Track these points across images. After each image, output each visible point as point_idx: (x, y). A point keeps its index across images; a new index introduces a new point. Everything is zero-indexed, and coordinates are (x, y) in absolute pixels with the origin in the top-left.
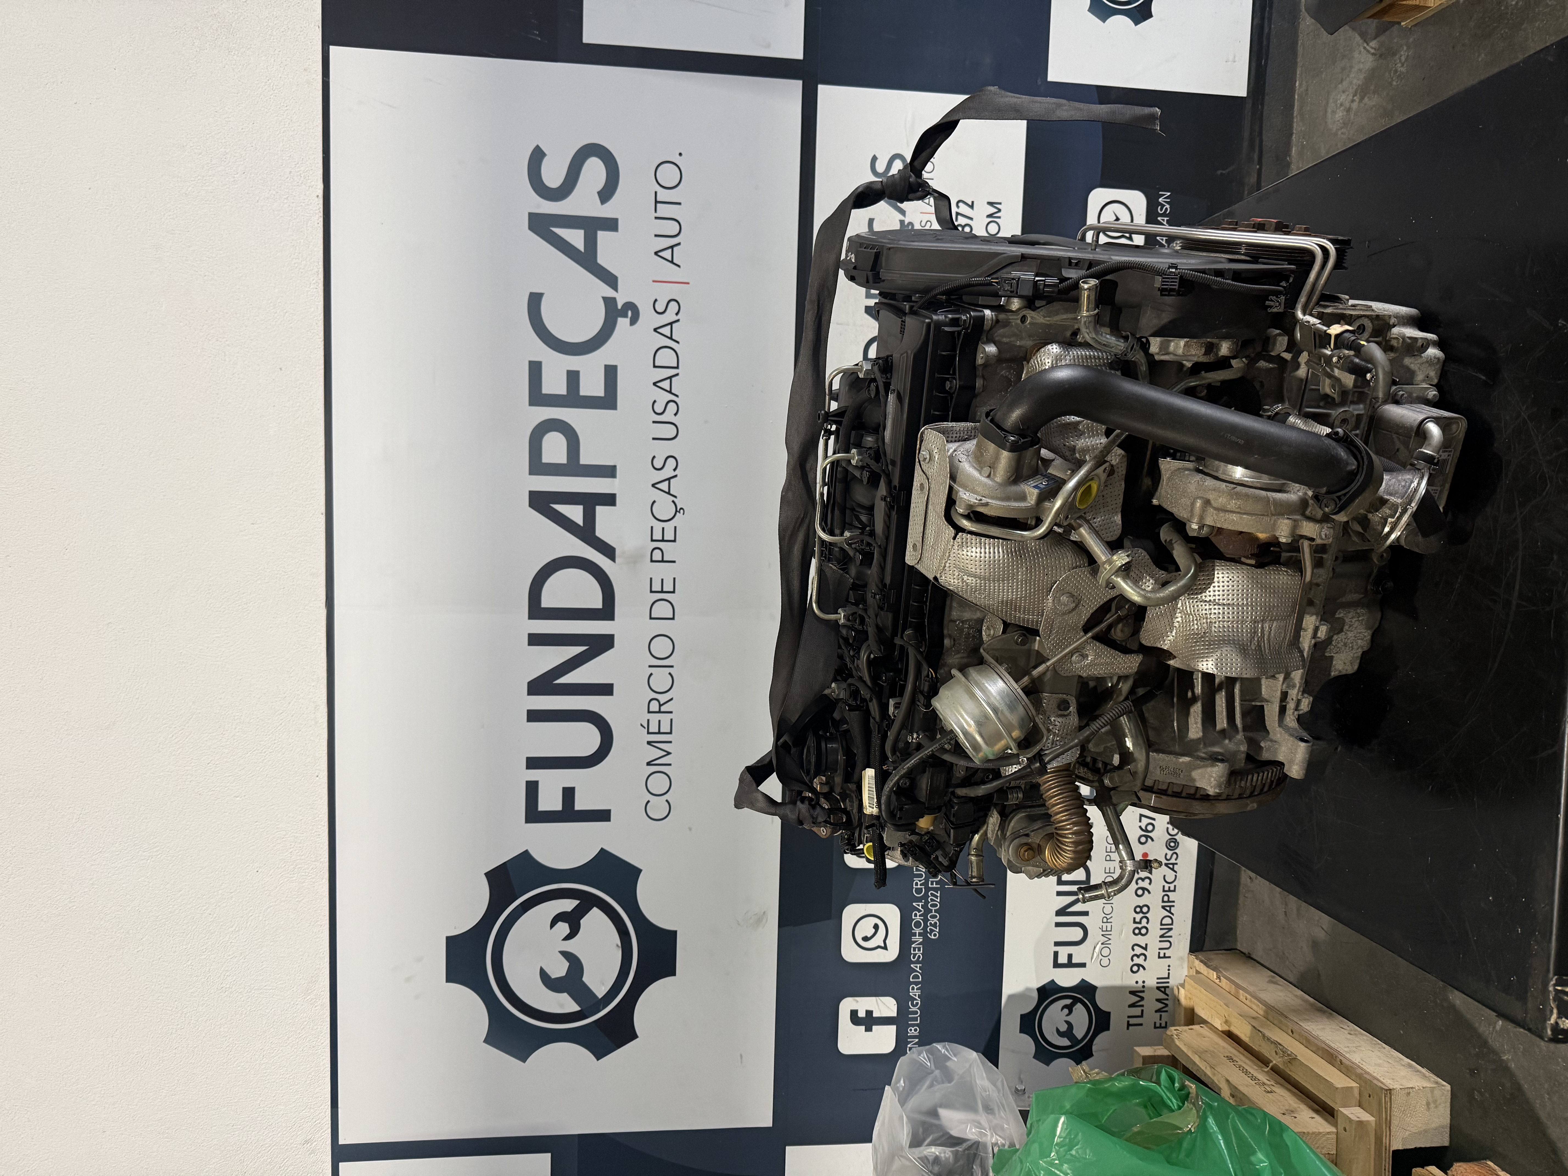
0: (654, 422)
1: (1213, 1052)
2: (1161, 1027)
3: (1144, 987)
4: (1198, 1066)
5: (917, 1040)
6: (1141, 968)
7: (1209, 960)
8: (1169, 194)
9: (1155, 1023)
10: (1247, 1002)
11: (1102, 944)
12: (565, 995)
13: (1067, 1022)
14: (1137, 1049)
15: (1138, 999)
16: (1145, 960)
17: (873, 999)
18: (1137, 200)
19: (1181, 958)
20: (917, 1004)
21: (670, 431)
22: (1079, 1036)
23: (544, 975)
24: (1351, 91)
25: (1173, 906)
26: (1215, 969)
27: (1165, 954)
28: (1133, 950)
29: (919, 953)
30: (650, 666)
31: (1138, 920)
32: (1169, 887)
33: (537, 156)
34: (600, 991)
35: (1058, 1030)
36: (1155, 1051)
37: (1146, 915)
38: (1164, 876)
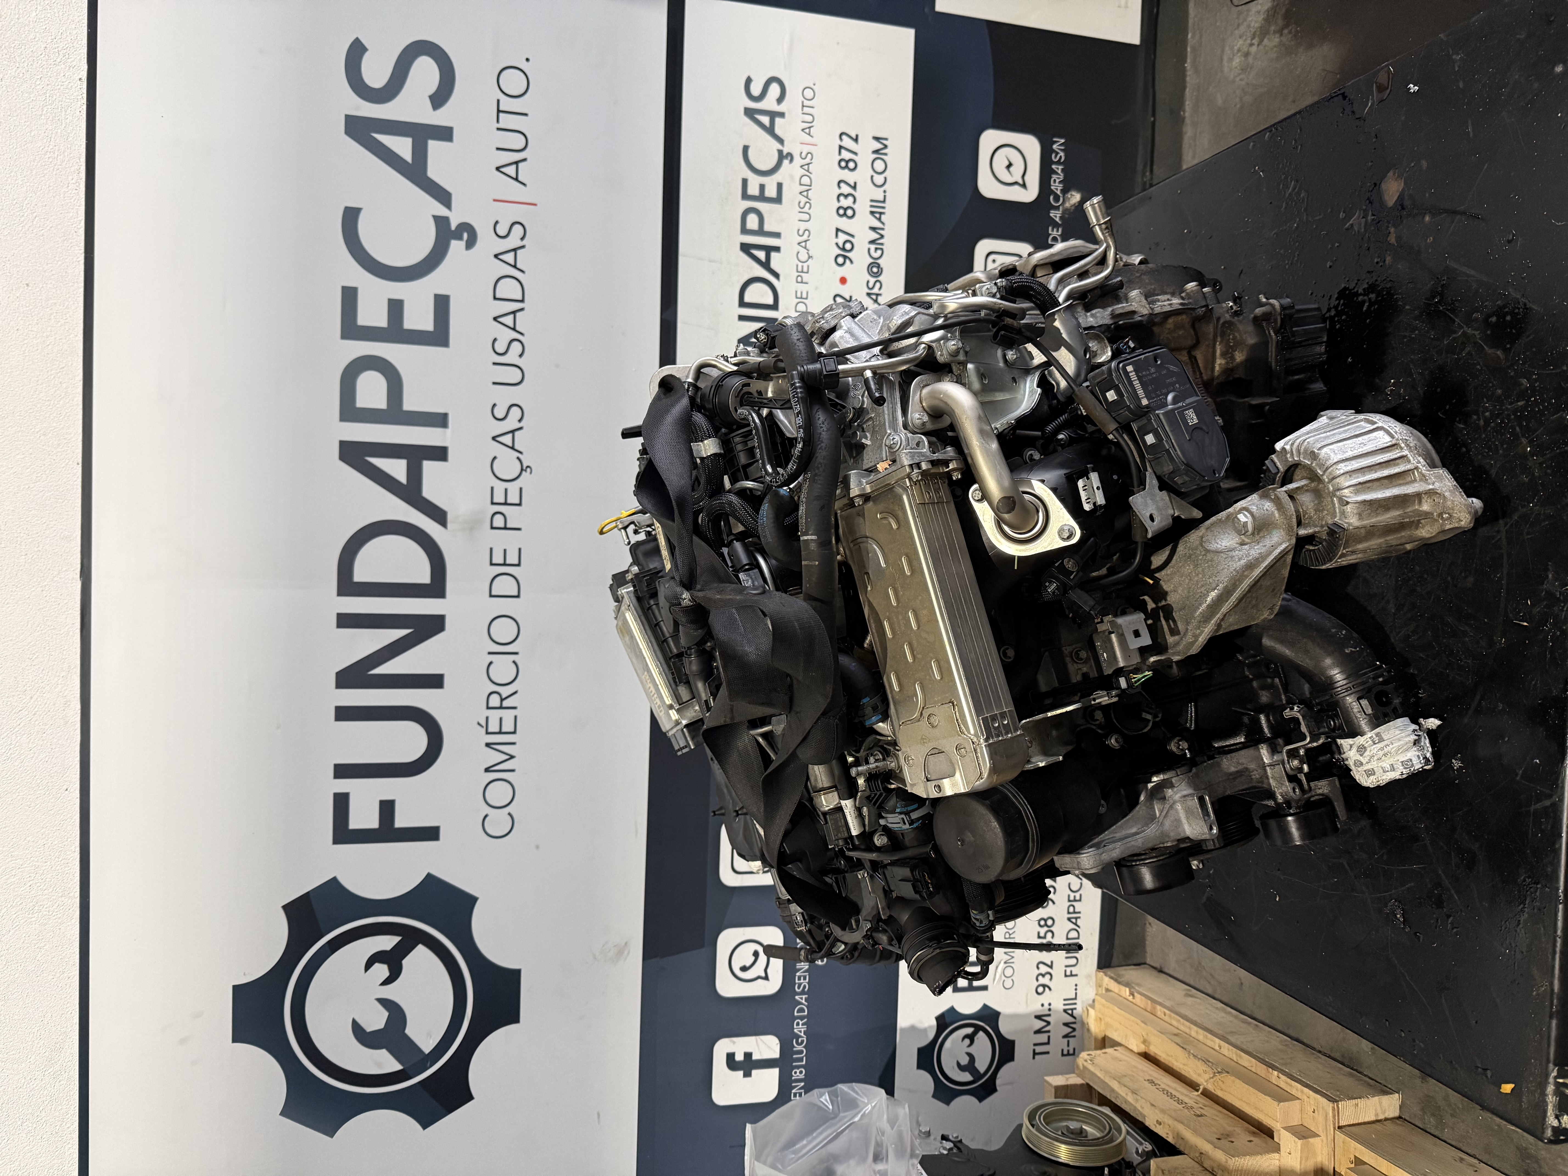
0: (494, 364)
1: (1133, 1076)
2: (1068, 1054)
3: (1050, 1010)
4: (1118, 1093)
5: (802, 1084)
6: (1047, 989)
7: (1119, 976)
8: (1063, 141)
9: (1062, 1050)
10: (1166, 1018)
11: (1005, 963)
12: (384, 1051)
13: (969, 1054)
14: (1048, 1078)
15: (1044, 1024)
16: (1051, 979)
17: (752, 1039)
18: (1030, 145)
19: (1088, 976)
20: (803, 1041)
21: (514, 375)
22: (982, 1070)
23: (357, 1029)
24: (1249, 34)
25: (1079, 918)
26: (1127, 985)
27: (1071, 972)
28: (1038, 968)
29: (805, 983)
30: (490, 653)
31: (1042, 935)
32: (1075, 897)
33: (356, 51)
34: (427, 1045)
35: (958, 1064)
36: (1067, 1079)
37: (1052, 929)
38: (1069, 884)
